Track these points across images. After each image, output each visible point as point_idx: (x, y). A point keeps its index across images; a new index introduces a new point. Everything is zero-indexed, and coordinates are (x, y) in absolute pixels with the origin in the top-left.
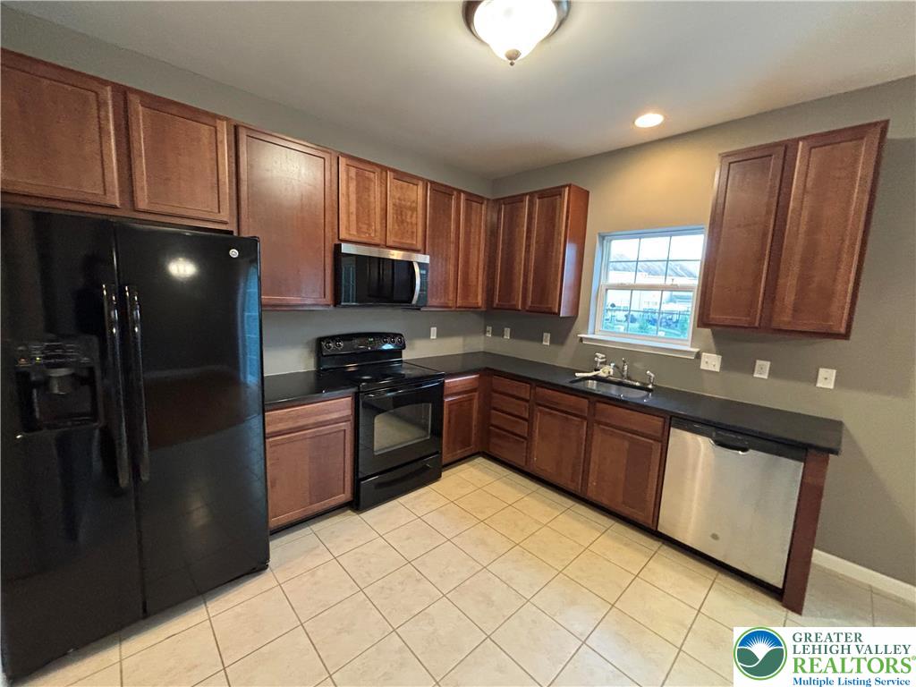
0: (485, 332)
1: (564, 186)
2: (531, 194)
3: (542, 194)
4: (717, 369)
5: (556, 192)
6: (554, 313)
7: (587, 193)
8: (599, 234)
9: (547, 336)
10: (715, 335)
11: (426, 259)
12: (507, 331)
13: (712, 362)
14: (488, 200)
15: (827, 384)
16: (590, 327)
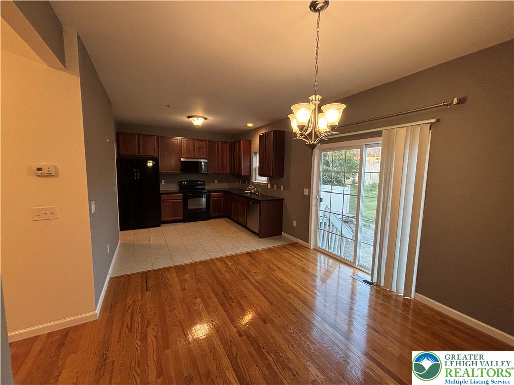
1: (241, 140)
2: (237, 142)
3: (239, 142)
4: (269, 188)
6: (241, 175)
7: (251, 141)
8: (253, 152)
9: (247, 182)
10: (270, 179)
11: (206, 161)
13: (269, 186)
14: (229, 143)
15: (282, 190)
16: (254, 178)
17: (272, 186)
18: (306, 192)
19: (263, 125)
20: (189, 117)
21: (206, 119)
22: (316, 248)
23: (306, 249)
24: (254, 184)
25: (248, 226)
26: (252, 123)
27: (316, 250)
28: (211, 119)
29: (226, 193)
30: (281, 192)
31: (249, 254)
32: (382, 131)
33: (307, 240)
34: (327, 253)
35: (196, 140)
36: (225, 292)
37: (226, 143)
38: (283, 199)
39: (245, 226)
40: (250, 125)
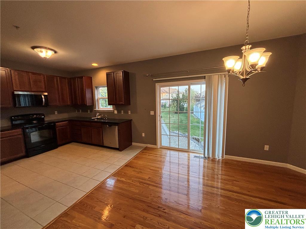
0: (75, 111)
1: (83, 76)
2: (78, 77)
3: (79, 77)
4: (117, 113)
5: (82, 78)
6: (86, 105)
7: (91, 77)
8: (95, 87)
9: (89, 111)
10: (116, 107)
11: (46, 94)
12: (81, 110)
13: (116, 112)
14: (68, 78)
15: (130, 113)
16: (97, 107)
17: (119, 112)
18: (152, 113)
19: (106, 66)
20: (33, 48)
21: (55, 52)
22: (161, 147)
23: (156, 149)
24: (98, 111)
25: (104, 145)
26: (97, 63)
27: (161, 148)
28: (62, 53)
29: (71, 121)
30: (130, 114)
31: (127, 166)
32: (205, 76)
33: (155, 143)
34: (170, 148)
35: (31, 72)
36: (149, 205)
37: (65, 78)
38: (132, 120)
39: (101, 145)
40: (95, 65)
